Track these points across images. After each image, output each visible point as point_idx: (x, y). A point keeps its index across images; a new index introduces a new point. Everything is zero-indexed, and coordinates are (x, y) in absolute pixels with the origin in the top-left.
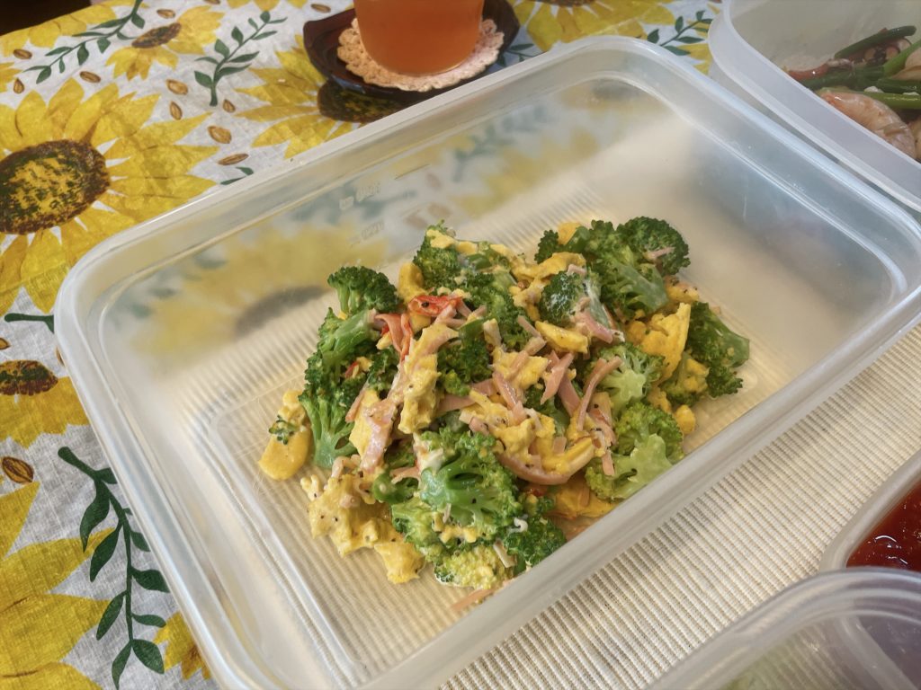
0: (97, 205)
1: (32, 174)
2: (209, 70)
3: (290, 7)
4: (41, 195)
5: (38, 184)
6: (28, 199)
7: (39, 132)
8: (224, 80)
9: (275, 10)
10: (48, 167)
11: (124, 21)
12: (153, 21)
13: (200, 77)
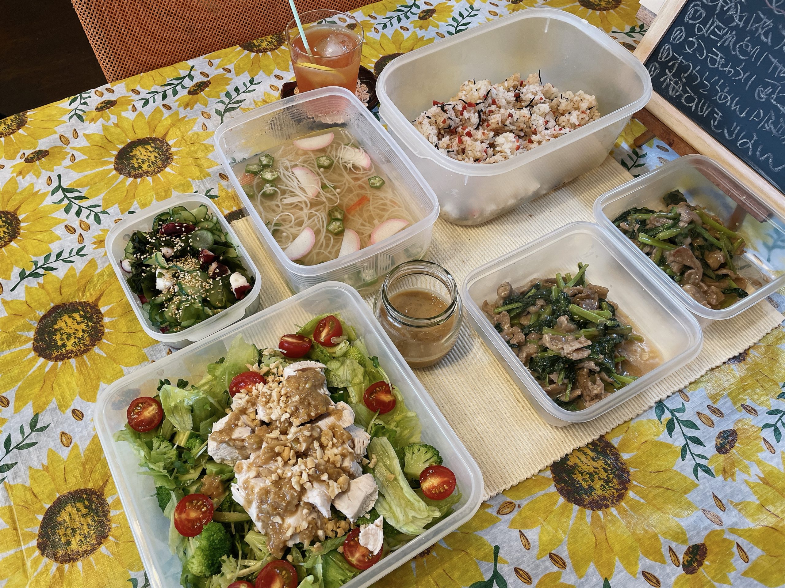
0: (168, 169)
1: (140, 152)
2: (221, 107)
3: (264, 76)
4: (143, 162)
5: (142, 157)
6: (138, 163)
7: (143, 133)
8: (227, 114)
9: (257, 77)
10: (147, 149)
11: (184, 78)
12: (198, 78)
13: (218, 112)
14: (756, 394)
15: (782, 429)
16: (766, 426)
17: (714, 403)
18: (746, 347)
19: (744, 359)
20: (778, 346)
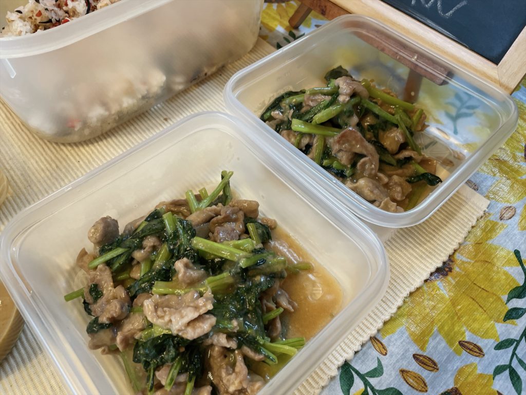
14: (475, 320)
15: (520, 371)
16: (499, 370)
17: (422, 348)
18: (450, 251)
19: (451, 270)
20: (490, 242)
